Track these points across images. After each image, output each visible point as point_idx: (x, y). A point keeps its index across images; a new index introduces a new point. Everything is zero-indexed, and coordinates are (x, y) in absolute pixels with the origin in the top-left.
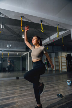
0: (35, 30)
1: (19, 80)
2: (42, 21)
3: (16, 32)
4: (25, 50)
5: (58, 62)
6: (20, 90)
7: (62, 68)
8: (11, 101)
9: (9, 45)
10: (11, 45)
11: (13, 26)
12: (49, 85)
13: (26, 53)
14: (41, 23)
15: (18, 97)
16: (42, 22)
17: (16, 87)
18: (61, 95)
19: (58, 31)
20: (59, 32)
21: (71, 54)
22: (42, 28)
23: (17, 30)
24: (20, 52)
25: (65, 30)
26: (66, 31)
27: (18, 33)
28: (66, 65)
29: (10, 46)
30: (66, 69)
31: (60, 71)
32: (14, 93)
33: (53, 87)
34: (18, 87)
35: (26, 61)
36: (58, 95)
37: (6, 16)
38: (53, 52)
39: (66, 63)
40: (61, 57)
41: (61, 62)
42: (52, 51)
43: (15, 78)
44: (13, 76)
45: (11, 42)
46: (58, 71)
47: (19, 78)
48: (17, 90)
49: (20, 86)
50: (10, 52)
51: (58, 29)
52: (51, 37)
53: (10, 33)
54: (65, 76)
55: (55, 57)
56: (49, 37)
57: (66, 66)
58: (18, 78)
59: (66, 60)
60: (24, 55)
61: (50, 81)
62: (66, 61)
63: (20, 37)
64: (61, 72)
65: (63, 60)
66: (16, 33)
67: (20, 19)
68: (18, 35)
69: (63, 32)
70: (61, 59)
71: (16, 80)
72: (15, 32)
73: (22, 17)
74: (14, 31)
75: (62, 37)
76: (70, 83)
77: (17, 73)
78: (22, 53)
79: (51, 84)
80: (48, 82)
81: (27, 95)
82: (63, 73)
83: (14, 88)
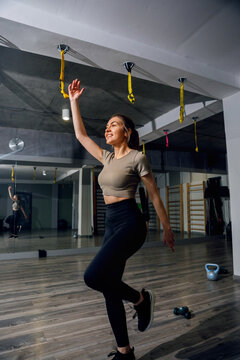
0: (107, 93)
1: (48, 261)
2: (129, 67)
3: (42, 99)
4: (68, 161)
5: (178, 203)
6: (51, 294)
7: (189, 222)
8: (21, 329)
9: (16, 142)
10: (21, 143)
11: (31, 78)
12: (148, 279)
13: (72, 171)
14: (126, 72)
15: (43, 317)
16: (129, 70)
17: (37, 286)
18: (186, 310)
19: (182, 100)
20: (187, 106)
21: (220, 178)
22: (130, 90)
23: (44, 91)
24: (53, 168)
25: (204, 99)
26: (208, 103)
27: (47, 102)
28: (203, 213)
29: (18, 147)
30: (204, 228)
31: (184, 233)
32: (31, 304)
33: (161, 286)
34: (44, 285)
35: (72, 198)
36: (177, 312)
37: (9, 43)
38: (163, 171)
39: (203, 208)
40: (189, 186)
41: (188, 202)
42: (159, 167)
43: (36, 254)
44: (29, 248)
45: (21, 131)
46: (177, 232)
47: (50, 253)
48: (40, 295)
49: (50, 281)
50: (17, 167)
51: (182, 96)
52: (157, 120)
53: (21, 100)
54: (201, 250)
55: (168, 189)
56: (152, 119)
57: (203, 218)
58: (43, 254)
59: (205, 197)
60: (64, 176)
61: (150, 266)
62: (203, 202)
63: (54, 116)
64: (186, 237)
65: (193, 196)
66: (40, 101)
67: (58, 55)
68: (49, 108)
69: (199, 106)
70: (188, 193)
71: (38, 262)
72: (38, 99)
73: (63, 47)
74: (34, 96)
75: (193, 122)
76: (216, 271)
77: (42, 238)
78: (59, 169)
79: (153, 273)
80: (144, 267)
81: (73, 310)
82: (194, 240)
83: (30, 287)
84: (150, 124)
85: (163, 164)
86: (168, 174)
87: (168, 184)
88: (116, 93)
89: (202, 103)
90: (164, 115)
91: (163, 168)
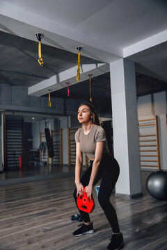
0: (20, 52)
2: (40, 37)
14: (36, 40)
16: (40, 40)
19: (79, 61)
20: (83, 66)
21: (111, 121)
22: (40, 56)
25: (96, 62)
26: (99, 65)
36: (73, 218)
38: (65, 115)
42: (62, 112)
52: (60, 74)
55: (69, 129)
56: (57, 74)
69: (93, 66)
75: (89, 78)
84: (55, 77)
85: (65, 109)
86: (69, 117)
87: (70, 126)
88: (27, 52)
89: (95, 65)
90: (67, 71)
91: (65, 112)
